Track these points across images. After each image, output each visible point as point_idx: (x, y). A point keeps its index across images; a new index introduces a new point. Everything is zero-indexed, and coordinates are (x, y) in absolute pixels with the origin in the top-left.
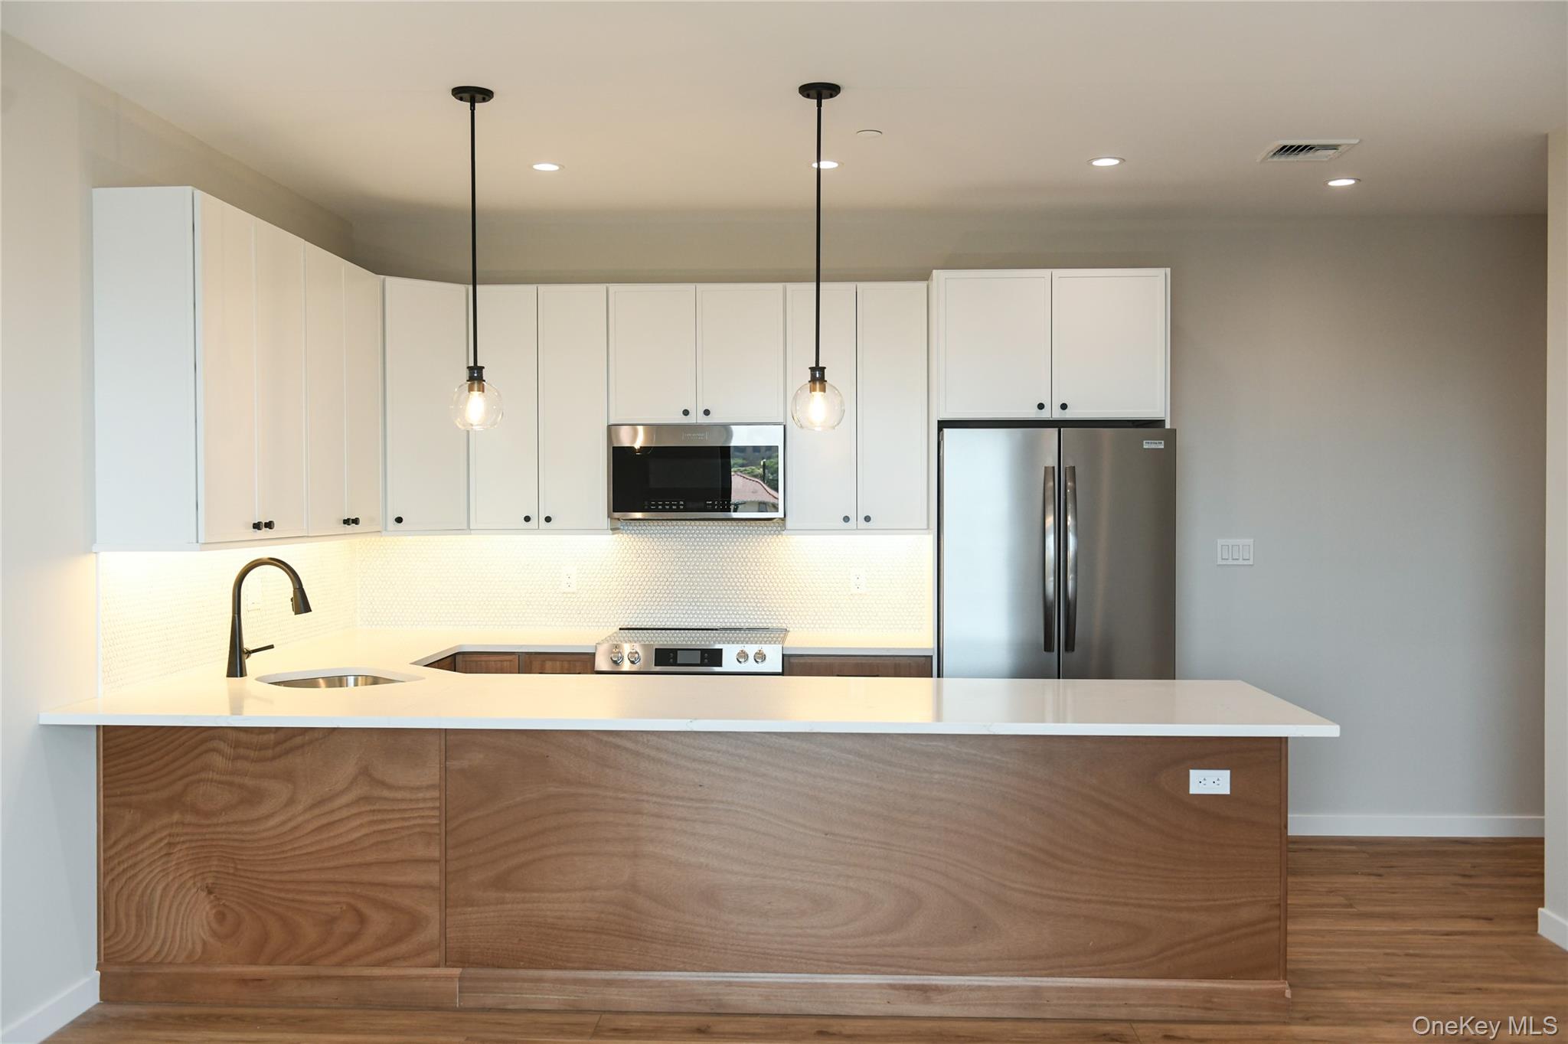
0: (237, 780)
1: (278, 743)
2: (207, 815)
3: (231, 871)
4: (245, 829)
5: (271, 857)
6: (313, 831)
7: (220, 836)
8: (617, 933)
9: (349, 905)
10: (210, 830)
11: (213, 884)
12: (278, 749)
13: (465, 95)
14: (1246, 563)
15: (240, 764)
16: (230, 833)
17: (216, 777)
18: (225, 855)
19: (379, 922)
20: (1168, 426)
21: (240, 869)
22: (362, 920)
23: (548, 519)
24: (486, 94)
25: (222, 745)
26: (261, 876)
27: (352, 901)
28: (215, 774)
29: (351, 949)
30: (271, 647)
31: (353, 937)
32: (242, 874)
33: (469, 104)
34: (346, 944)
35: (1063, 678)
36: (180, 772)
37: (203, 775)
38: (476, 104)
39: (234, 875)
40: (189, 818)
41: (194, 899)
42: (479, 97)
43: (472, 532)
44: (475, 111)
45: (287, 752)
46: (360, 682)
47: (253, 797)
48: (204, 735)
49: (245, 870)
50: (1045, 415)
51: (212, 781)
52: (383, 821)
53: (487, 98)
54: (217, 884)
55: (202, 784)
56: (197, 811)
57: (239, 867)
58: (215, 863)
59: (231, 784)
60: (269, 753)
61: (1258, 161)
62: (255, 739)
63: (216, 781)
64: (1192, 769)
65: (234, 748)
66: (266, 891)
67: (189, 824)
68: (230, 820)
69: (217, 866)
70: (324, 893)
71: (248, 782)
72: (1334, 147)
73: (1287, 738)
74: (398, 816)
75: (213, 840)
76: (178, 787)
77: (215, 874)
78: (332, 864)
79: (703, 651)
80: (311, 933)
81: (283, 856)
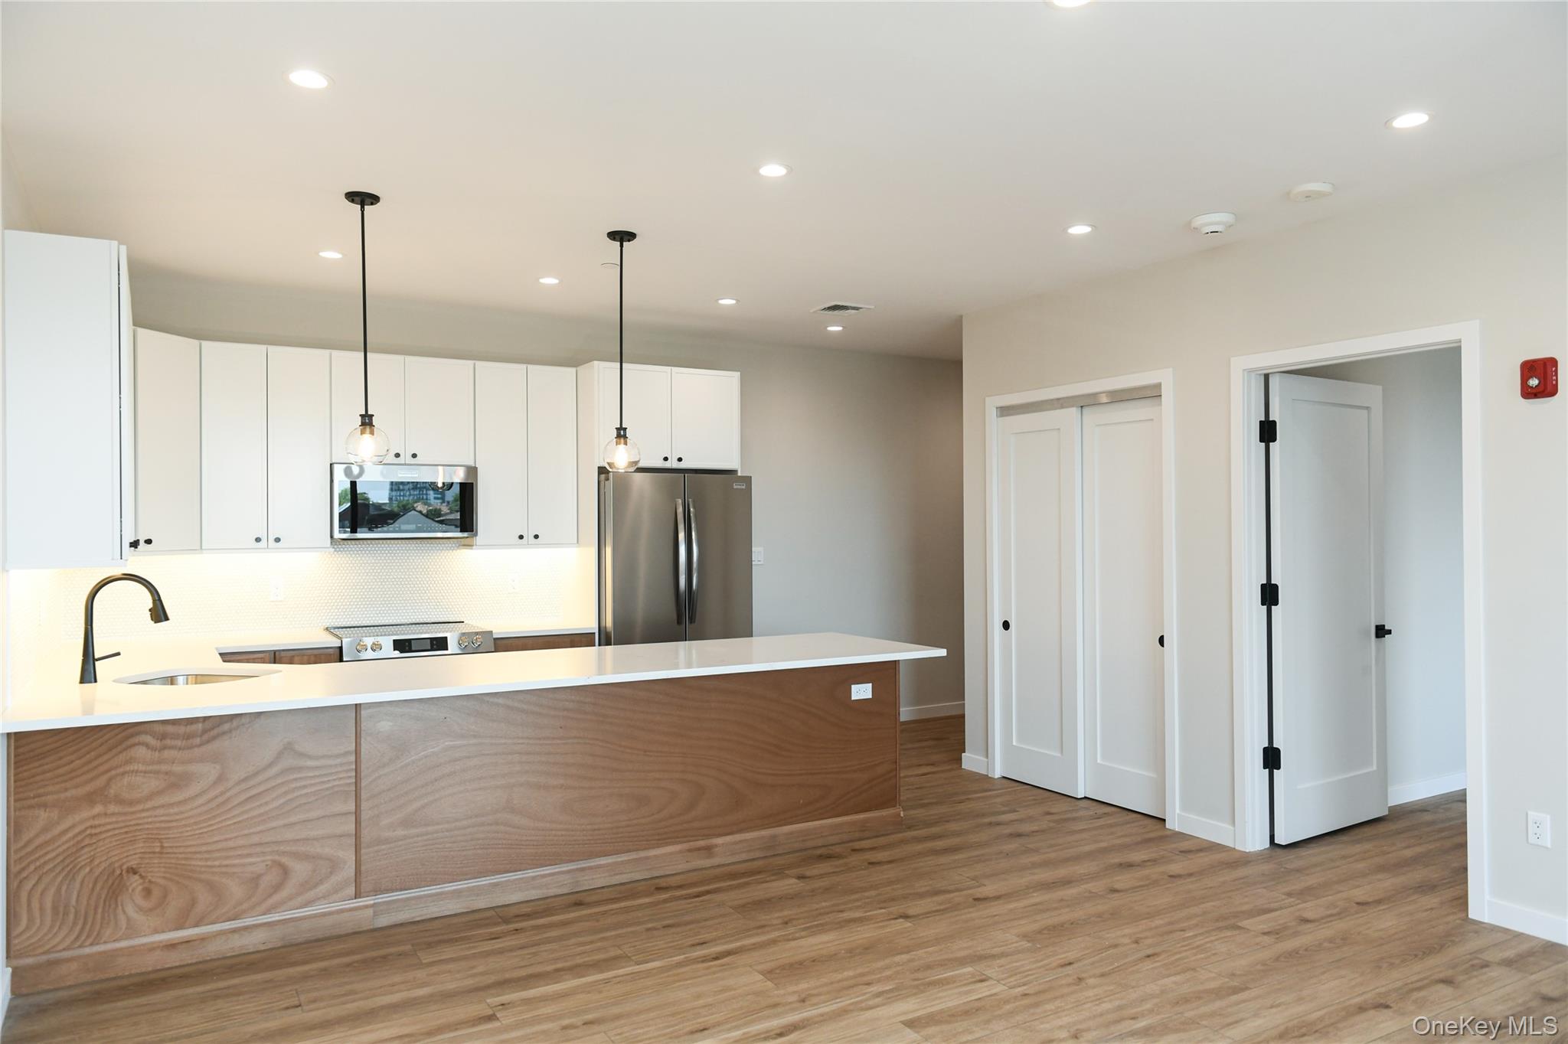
0: (164, 768)
1: (204, 732)
2: (131, 803)
3: (158, 850)
4: (172, 811)
5: (197, 832)
6: (238, 804)
7: (146, 820)
8: (500, 846)
9: (274, 861)
10: (134, 817)
11: (138, 864)
12: (206, 737)
13: (356, 199)
14: (759, 563)
15: (166, 754)
16: (156, 816)
17: (141, 767)
18: (150, 836)
19: (300, 870)
20: (739, 474)
21: (167, 847)
22: (285, 871)
23: (278, 540)
24: (374, 199)
25: (149, 739)
26: (189, 850)
27: (277, 858)
28: (140, 765)
29: (276, 898)
30: (118, 654)
31: (277, 887)
32: (170, 850)
33: (359, 206)
34: (270, 896)
35: (689, 640)
36: (102, 769)
37: (128, 768)
38: (366, 207)
39: (161, 853)
40: (113, 808)
41: (117, 881)
42: (368, 200)
43: (204, 551)
44: (365, 212)
45: (214, 738)
46: (190, 681)
47: (177, 782)
48: (131, 731)
49: (171, 847)
50: (668, 465)
51: (137, 772)
52: (305, 787)
53: (374, 201)
54: (141, 864)
55: (127, 775)
56: (119, 801)
57: (166, 845)
58: (141, 845)
59: (157, 772)
60: (198, 741)
61: (811, 311)
62: (182, 730)
63: (141, 772)
64: (854, 684)
65: (161, 740)
66: (193, 863)
67: (113, 814)
68: (156, 805)
69: (142, 847)
70: (249, 855)
71: (178, 768)
72: (857, 309)
73: (899, 661)
74: (317, 780)
75: (137, 824)
76: (100, 782)
77: (140, 855)
78: (259, 828)
79: (432, 639)
80: (236, 890)
81: (211, 829)
